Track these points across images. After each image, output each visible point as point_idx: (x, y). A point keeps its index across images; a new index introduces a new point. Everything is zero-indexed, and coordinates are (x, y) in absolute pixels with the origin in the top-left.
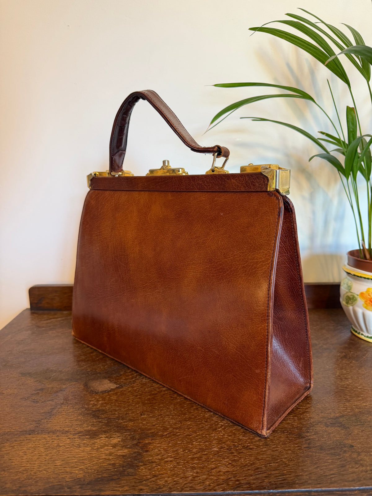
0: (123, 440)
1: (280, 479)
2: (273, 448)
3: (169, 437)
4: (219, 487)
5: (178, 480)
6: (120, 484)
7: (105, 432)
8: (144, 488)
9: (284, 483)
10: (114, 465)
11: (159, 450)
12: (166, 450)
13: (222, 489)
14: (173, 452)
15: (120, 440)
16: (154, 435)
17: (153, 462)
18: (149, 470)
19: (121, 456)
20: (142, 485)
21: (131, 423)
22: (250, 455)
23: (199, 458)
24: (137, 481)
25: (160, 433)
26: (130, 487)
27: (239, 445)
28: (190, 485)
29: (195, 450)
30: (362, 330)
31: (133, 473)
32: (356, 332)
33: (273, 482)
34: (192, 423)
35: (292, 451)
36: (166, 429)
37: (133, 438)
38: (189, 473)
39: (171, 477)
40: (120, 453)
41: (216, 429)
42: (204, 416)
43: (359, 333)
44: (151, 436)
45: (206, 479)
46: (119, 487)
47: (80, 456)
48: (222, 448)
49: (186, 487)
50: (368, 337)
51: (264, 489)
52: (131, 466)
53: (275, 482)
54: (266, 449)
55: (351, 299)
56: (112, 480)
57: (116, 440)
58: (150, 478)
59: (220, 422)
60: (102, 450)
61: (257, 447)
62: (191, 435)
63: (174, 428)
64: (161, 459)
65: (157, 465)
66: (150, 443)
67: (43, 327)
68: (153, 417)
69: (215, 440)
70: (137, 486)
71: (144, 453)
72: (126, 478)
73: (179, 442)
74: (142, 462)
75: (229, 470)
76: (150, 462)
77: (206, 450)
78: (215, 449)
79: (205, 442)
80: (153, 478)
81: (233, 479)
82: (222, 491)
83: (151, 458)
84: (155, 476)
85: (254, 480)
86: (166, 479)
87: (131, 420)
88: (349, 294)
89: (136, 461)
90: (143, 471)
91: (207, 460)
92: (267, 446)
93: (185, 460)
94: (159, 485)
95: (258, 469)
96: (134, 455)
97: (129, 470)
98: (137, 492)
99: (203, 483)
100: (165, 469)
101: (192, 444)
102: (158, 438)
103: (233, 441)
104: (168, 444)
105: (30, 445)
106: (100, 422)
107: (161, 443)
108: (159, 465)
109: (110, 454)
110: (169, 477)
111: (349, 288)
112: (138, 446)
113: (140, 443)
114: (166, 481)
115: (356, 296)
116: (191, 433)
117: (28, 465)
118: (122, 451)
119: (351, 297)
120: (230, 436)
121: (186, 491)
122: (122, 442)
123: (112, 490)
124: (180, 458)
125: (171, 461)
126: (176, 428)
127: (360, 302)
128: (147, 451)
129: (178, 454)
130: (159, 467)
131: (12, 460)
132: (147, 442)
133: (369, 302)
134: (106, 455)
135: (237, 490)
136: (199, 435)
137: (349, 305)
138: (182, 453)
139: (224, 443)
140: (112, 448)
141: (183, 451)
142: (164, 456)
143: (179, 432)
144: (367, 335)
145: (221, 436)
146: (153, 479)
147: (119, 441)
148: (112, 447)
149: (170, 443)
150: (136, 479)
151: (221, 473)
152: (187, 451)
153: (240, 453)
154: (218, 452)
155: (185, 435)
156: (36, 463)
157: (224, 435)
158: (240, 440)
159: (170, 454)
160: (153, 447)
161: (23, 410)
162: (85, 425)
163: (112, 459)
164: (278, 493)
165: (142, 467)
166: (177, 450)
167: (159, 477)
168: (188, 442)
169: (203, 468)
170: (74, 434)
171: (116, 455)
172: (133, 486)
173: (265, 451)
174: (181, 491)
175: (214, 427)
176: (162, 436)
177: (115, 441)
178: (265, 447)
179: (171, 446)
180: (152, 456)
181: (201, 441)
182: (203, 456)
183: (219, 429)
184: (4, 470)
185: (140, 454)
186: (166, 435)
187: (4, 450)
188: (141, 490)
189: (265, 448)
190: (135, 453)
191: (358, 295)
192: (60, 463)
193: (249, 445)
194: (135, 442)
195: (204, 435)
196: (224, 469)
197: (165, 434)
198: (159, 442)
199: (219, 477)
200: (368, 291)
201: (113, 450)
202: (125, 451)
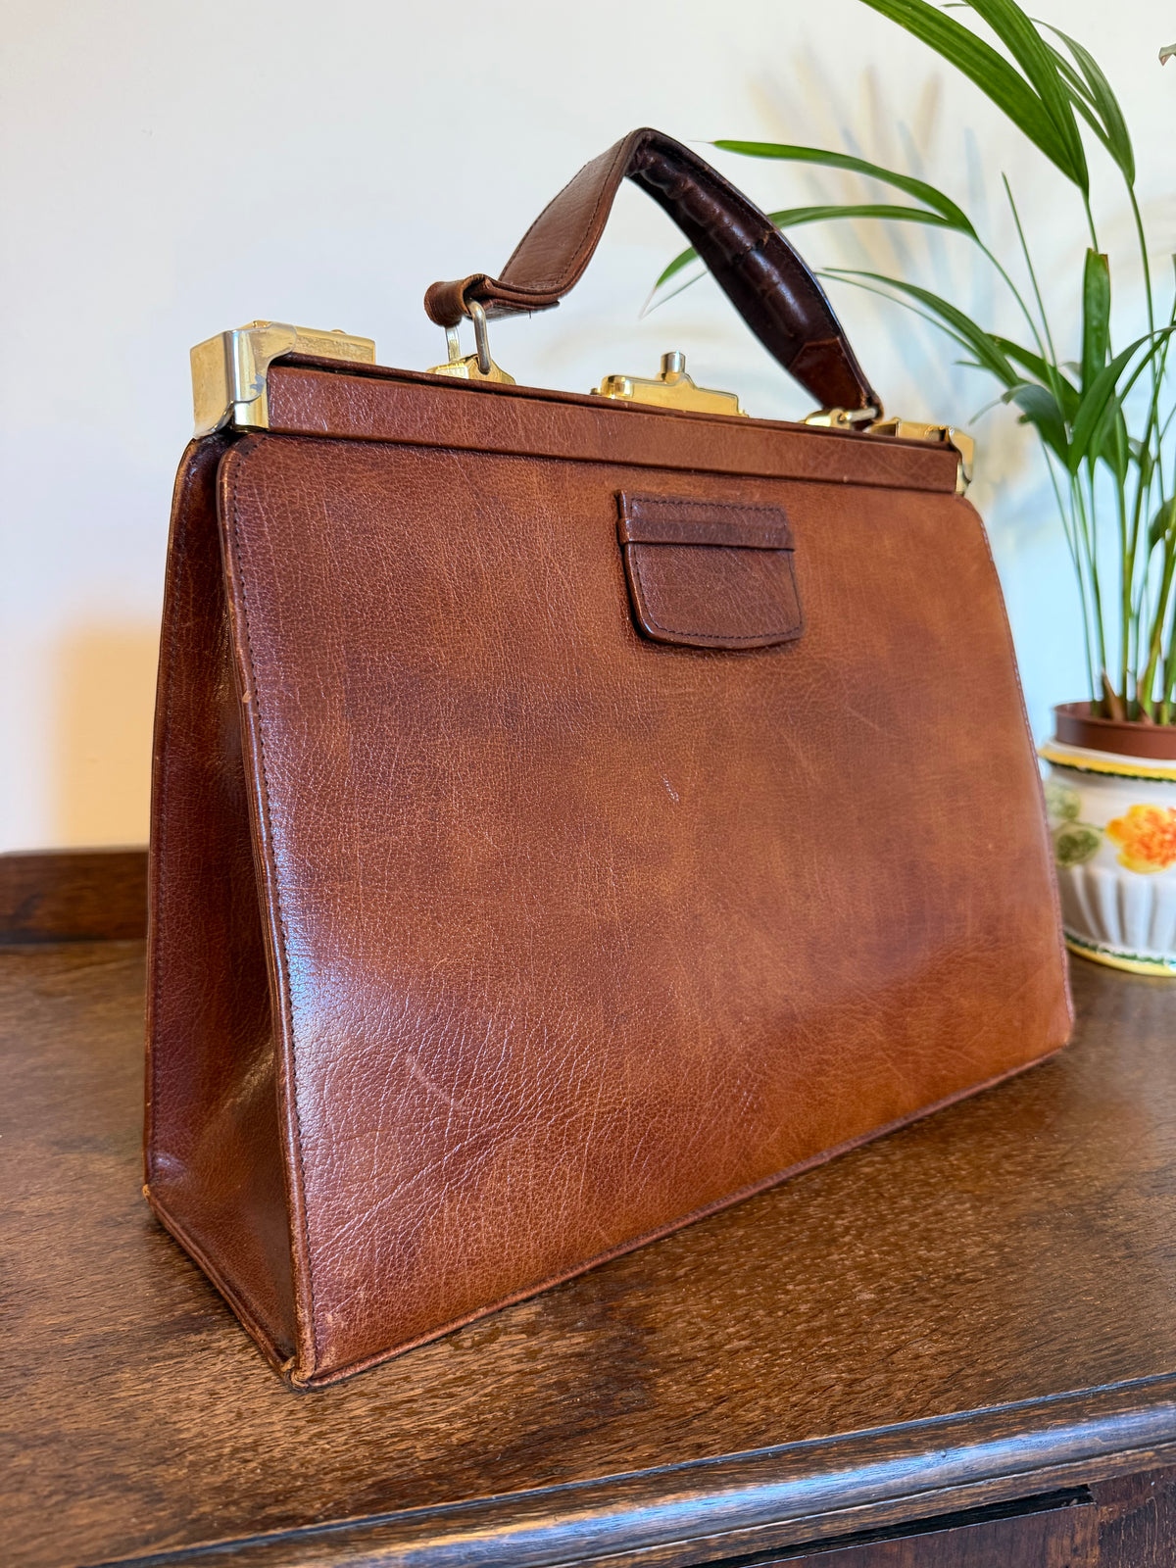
0: (551, 1309)
1: (1107, 1352)
2: (1035, 1270)
3: (698, 1280)
4: (941, 1399)
5: (803, 1399)
6: (617, 1442)
8: (708, 1439)
9: (1124, 1359)
10: (562, 1386)
11: (690, 1323)
12: (711, 1320)
13: (953, 1406)
14: (739, 1320)
15: (538, 1308)
16: (646, 1281)
17: (691, 1360)
18: (691, 1384)
19: (572, 1355)
20: (695, 1432)
22: (982, 1299)
23: (833, 1328)
24: (671, 1423)
25: (663, 1273)
26: (658, 1446)
27: (932, 1274)
28: (851, 1408)
29: (804, 1306)
30: (1104, 936)
31: (643, 1400)
32: (1085, 945)
33: (1092, 1363)
34: (750, 1231)
35: (1094, 1272)
36: (674, 1260)
38: (828, 1376)
39: (776, 1396)
40: (561, 1346)
41: (834, 1240)
42: (775, 1207)
43: (1094, 949)
44: (639, 1284)
45: (889, 1384)
46: (621, 1450)
47: (423, 1374)
48: (884, 1290)
49: (841, 1417)
50: (1123, 956)
51: (1077, 1383)
52: (625, 1382)
53: (1095, 1360)
54: (1015, 1276)
55: (1075, 846)
56: (583, 1432)
57: (526, 1311)
58: (711, 1409)
59: (836, 1219)
60: (495, 1346)
61: (986, 1273)
62: (766, 1266)
63: (700, 1254)
64: (712, 1347)
65: (710, 1367)
66: (646, 1306)
67: (63, 994)
69: (849, 1270)
70: (680, 1439)
71: (646, 1338)
72: (626, 1419)
73: (739, 1292)
74: (654, 1365)
75: (944, 1349)
76: (678, 1362)
77: (838, 1300)
78: (867, 1296)
79: (823, 1281)
80: (717, 1405)
81: (970, 1371)
82: (956, 1410)
83: (676, 1350)
84: (720, 1400)
85: (1032, 1364)
86: (762, 1402)
88: (1072, 830)
89: (632, 1366)
90: (674, 1391)
91: (858, 1329)
92: (1012, 1269)
93: (789, 1339)
94: (749, 1424)
95: (1025, 1332)
96: (617, 1347)
97: (624, 1393)
98: (692, 1456)
99: (886, 1396)
100: (744, 1375)
101: (787, 1292)
102: (663, 1288)
103: (905, 1266)
104: (709, 1301)
105: (219, 1366)
107: (684, 1301)
108: (717, 1367)
109: (532, 1355)
110: (768, 1396)
111: (1070, 812)
112: (612, 1319)
113: (612, 1309)
114: (767, 1409)
115: (1095, 833)
116: (762, 1261)
117: (247, 1431)
118: (565, 1342)
119: (1079, 838)
120: (888, 1253)
121: (847, 1428)
122: (548, 1315)
123: (601, 1465)
124: (770, 1335)
125: (747, 1349)
126: (709, 1253)
127: (1110, 849)
128: (652, 1331)
129: (757, 1325)
130: (717, 1371)
131: (175, 1423)
132: (634, 1303)
133: (1136, 846)
134: (519, 1361)
135: (1002, 1401)
136: (792, 1262)
137: (1069, 864)
138: (768, 1320)
139: (882, 1275)
140: (524, 1336)
141: (770, 1314)
142: (716, 1337)
143: (724, 1263)
144: (1119, 949)
145: (861, 1256)
146: (719, 1410)
147: (538, 1314)
148: (523, 1333)
149: (711, 1298)
150: (662, 1417)
151: (926, 1361)
152: (780, 1313)
153: (946, 1297)
154: (880, 1303)
155: (746, 1268)
156: (274, 1418)
157: (868, 1253)
158: (924, 1261)
159: (731, 1330)
160: (663, 1317)
161: (126, 1258)
163: (547, 1368)
164: (1120, 1389)
165: (662, 1381)
166: (747, 1314)
167: (737, 1400)
168: (770, 1287)
169: (860, 1354)
171: (552, 1355)
172: (667, 1440)
173: (1015, 1282)
174: (832, 1431)
175: (826, 1235)
176: (673, 1280)
177: (524, 1314)
178: (1009, 1270)
179: (721, 1307)
180: (676, 1343)
181: (809, 1279)
182: (840, 1320)
183: (844, 1237)
184: (164, 1461)
185: (632, 1342)
186: (686, 1275)
187: (123, 1394)
188: (700, 1446)
189: (1012, 1272)
190: (613, 1340)
191: (1101, 830)
192: (364, 1409)
193: (959, 1270)
194: (595, 1310)
195: (808, 1262)
196: (927, 1349)
197: (682, 1272)
198: (676, 1298)
199: (925, 1372)
200: (1133, 814)
201: (534, 1343)
202: (578, 1341)
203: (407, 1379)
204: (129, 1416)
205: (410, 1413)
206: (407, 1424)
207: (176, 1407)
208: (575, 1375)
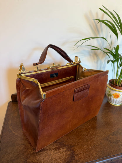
0: (67, 149)
2: (103, 144)
3: (78, 146)
5: (86, 158)
7: (61, 147)
9: (109, 154)
11: (77, 150)
12: (79, 150)
13: (96, 159)
16: (74, 146)
18: (78, 157)
20: (78, 162)
21: (66, 143)
23: (88, 151)
29: (86, 149)
30: (111, 102)
33: (107, 155)
36: (76, 143)
37: (69, 148)
38: (88, 156)
39: (84, 158)
41: (88, 141)
45: (92, 157)
48: (92, 147)
49: (88, 160)
52: (73, 157)
56: (70, 162)
60: (63, 153)
61: (99, 145)
68: (71, 140)
72: (73, 160)
73: (81, 147)
74: (75, 155)
76: (77, 155)
77: (88, 148)
78: (90, 147)
81: (98, 155)
83: (76, 153)
84: (80, 158)
85: (102, 155)
87: (65, 142)
89: (73, 155)
90: (76, 157)
91: (90, 151)
92: (101, 144)
93: (85, 152)
95: (102, 151)
96: (72, 153)
101: (84, 147)
105: (43, 155)
106: (58, 144)
108: (80, 155)
109: (66, 154)
112: (72, 150)
115: (112, 94)
116: (82, 144)
120: (92, 143)
125: (82, 153)
126: (78, 143)
128: (74, 151)
129: (82, 151)
132: (73, 148)
133: (115, 96)
137: (109, 96)
139: (92, 145)
142: (79, 152)
143: (80, 144)
144: (113, 103)
145: (90, 143)
149: (79, 148)
150: (76, 160)
151: (95, 154)
152: (84, 149)
153: (96, 147)
158: (95, 143)
162: (54, 146)
166: (81, 149)
169: (90, 154)
170: (53, 150)
173: (102, 146)
174: (88, 162)
176: (76, 146)
177: (65, 149)
181: (86, 146)
193: (97, 145)
194: (70, 149)
195: (86, 144)
198: (76, 148)
200: (115, 94)
201: (66, 153)
202: (69, 153)
203: (57, 157)
204: (38, 160)
205: (58, 160)
206: (58, 161)
207: (41, 160)
208: (69, 156)
